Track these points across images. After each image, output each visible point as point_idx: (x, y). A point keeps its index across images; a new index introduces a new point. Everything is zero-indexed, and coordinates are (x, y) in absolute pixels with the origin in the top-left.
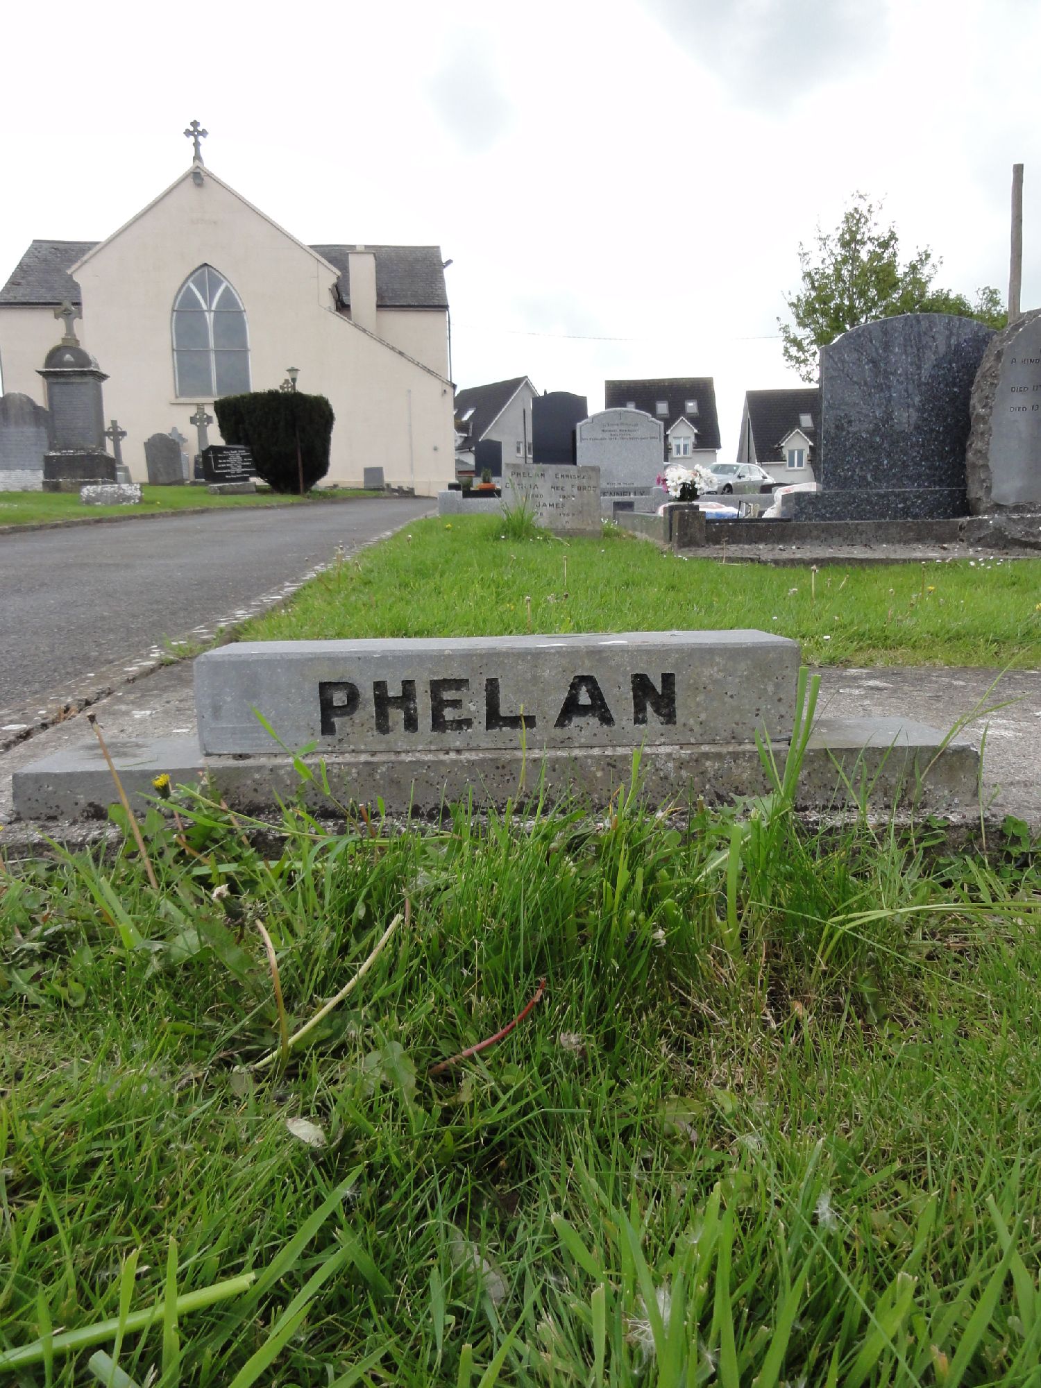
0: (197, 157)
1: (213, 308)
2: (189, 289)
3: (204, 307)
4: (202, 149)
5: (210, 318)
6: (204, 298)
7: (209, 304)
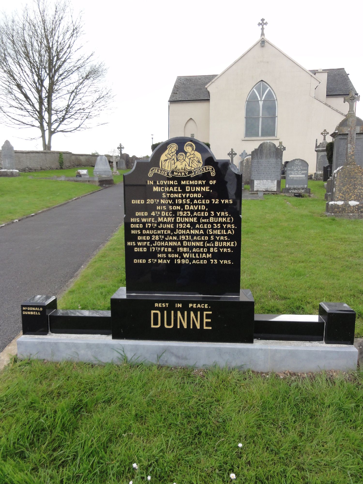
0: (263, 34)
1: (263, 99)
2: (253, 90)
3: (259, 99)
4: (264, 30)
5: (261, 103)
6: (260, 95)
7: (261, 97)
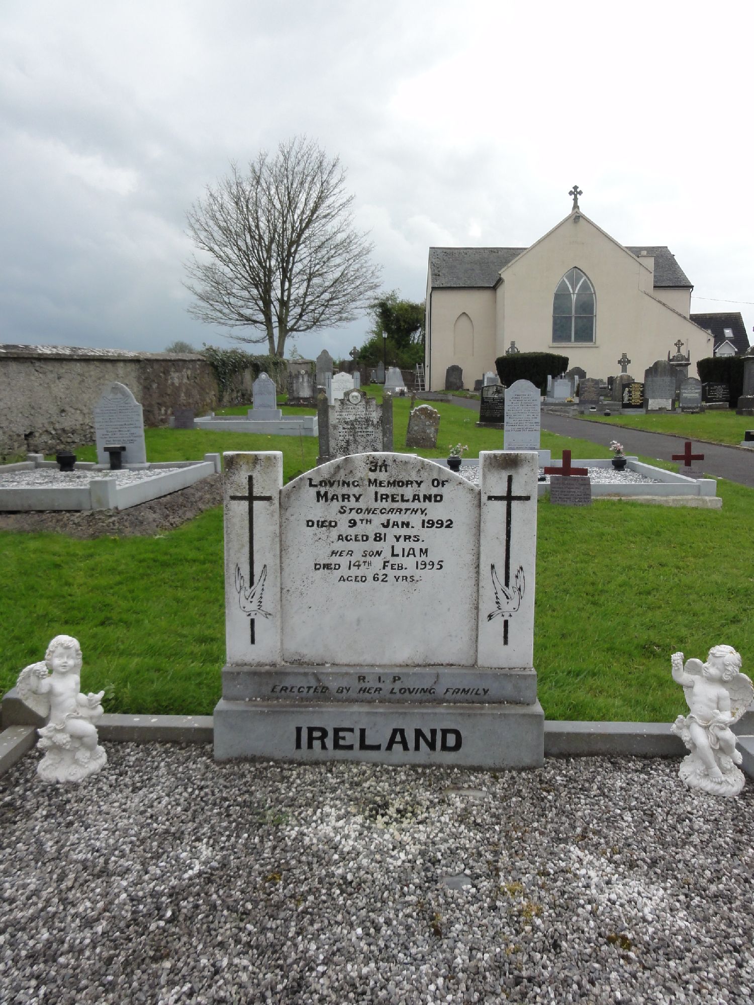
0: (576, 206)
1: (576, 292)
2: (564, 281)
3: (571, 291)
4: (578, 202)
5: (574, 297)
6: (572, 286)
7: (574, 289)
